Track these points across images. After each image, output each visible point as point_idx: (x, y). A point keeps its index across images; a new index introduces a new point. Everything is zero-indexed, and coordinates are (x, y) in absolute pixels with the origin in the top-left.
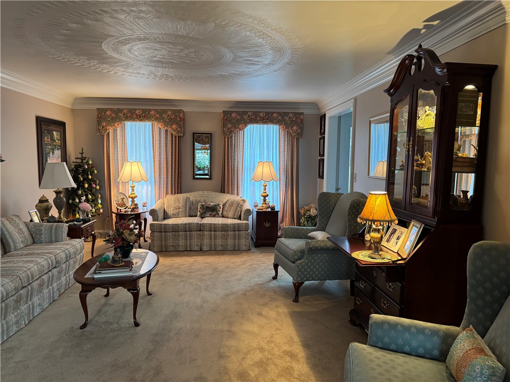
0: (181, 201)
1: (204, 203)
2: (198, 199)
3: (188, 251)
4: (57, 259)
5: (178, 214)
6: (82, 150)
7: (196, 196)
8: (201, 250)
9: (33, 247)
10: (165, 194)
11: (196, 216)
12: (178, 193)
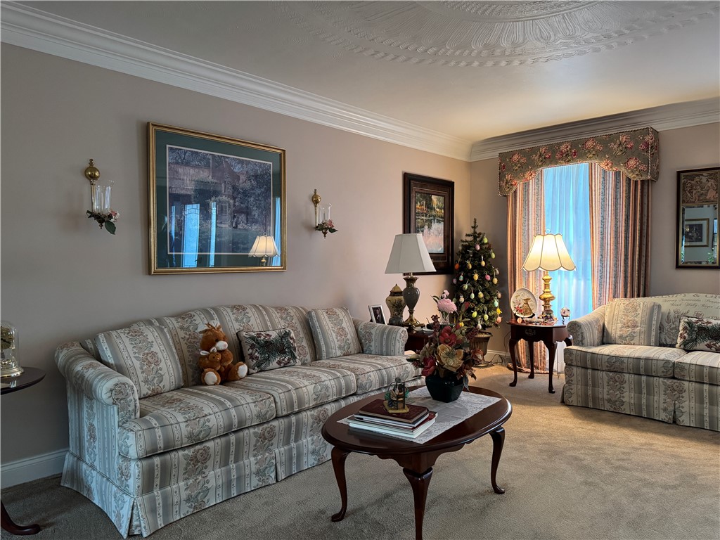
0: (640, 311)
1: (694, 320)
2: (682, 310)
3: (642, 418)
4: (360, 381)
5: (632, 337)
6: (475, 222)
7: (677, 303)
8: (675, 422)
9: (358, 358)
10: (611, 296)
11: (673, 346)
12: (638, 296)
